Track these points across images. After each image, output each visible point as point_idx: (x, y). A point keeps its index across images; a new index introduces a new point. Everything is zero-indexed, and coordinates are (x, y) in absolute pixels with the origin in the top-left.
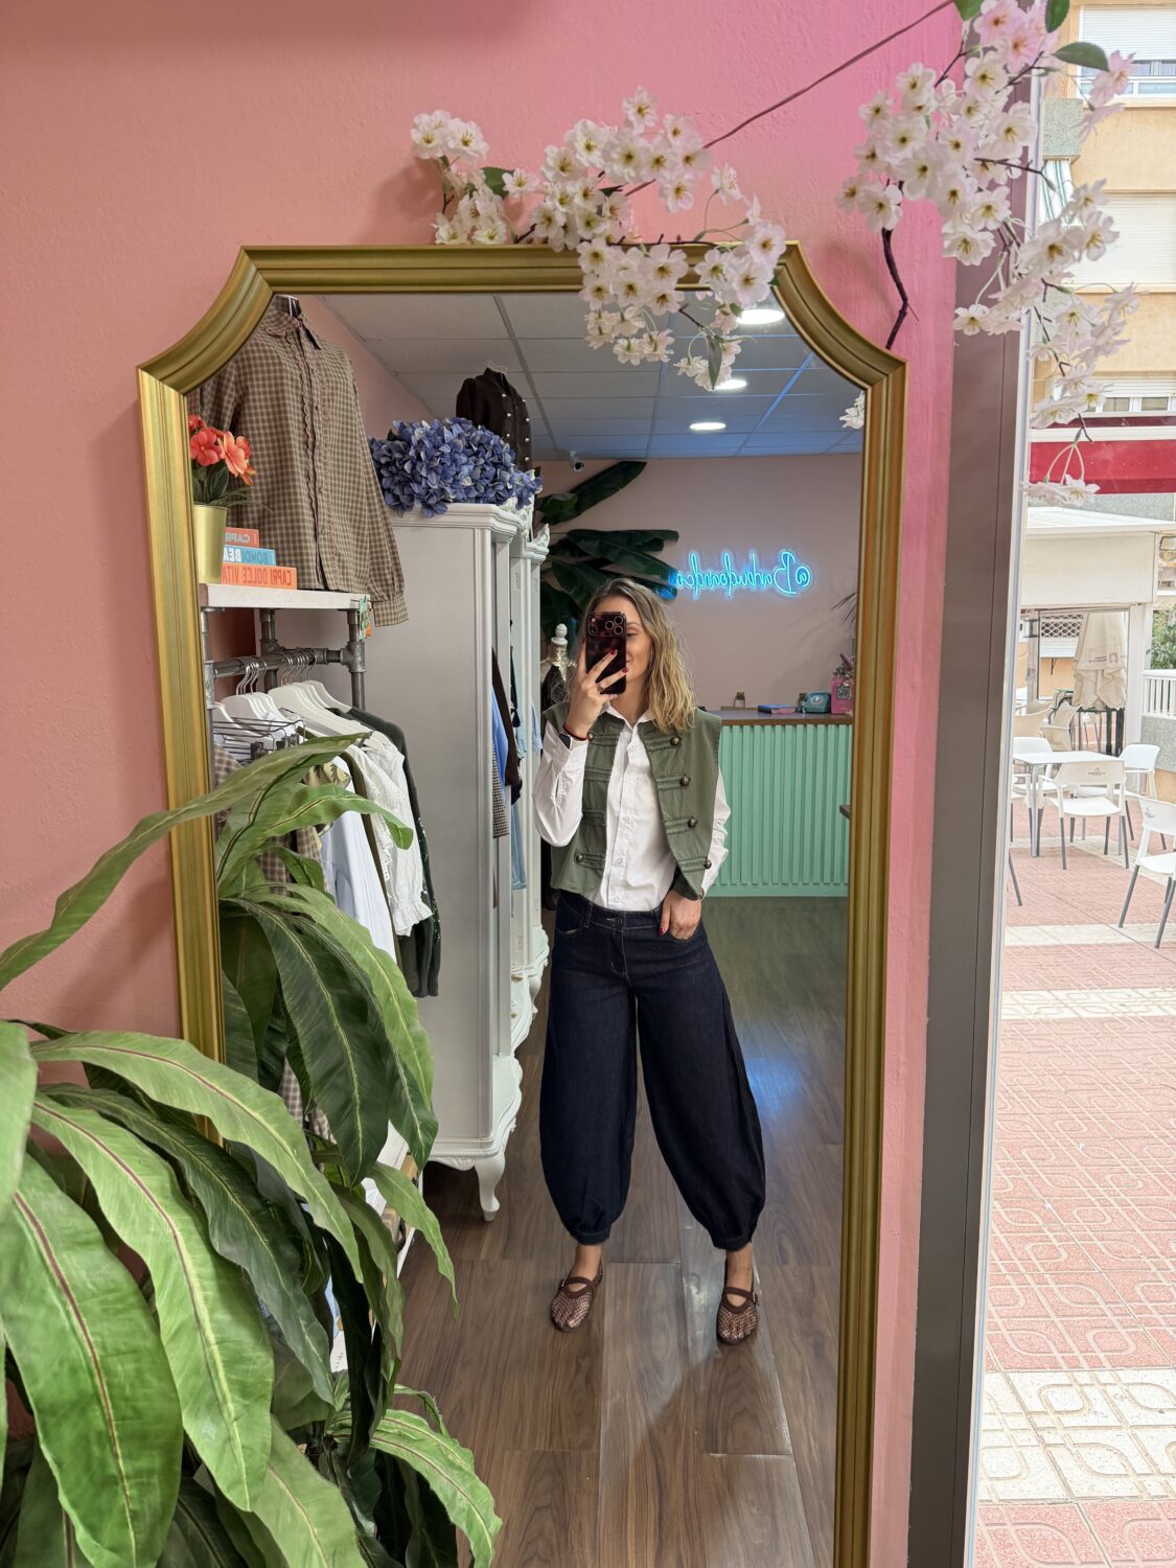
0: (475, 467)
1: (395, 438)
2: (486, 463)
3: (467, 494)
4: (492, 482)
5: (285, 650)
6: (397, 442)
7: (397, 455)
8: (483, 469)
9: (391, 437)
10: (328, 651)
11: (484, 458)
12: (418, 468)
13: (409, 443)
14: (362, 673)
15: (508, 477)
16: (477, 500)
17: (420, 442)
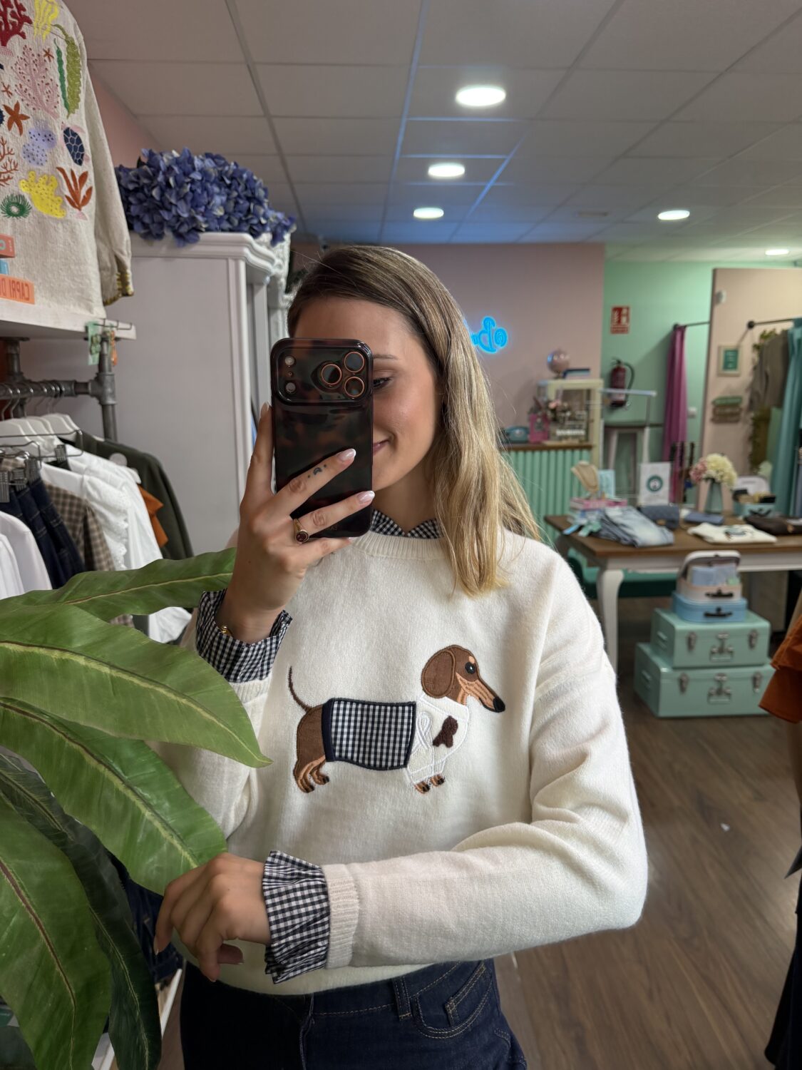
0: (228, 199)
1: (144, 164)
2: (239, 196)
3: (219, 224)
4: (246, 216)
5: (30, 382)
6: (145, 167)
7: (145, 181)
8: (237, 203)
9: (140, 163)
10: (76, 383)
11: (237, 190)
12: (167, 195)
13: (159, 169)
14: (113, 405)
15: (262, 211)
16: (231, 231)
17: (169, 169)
